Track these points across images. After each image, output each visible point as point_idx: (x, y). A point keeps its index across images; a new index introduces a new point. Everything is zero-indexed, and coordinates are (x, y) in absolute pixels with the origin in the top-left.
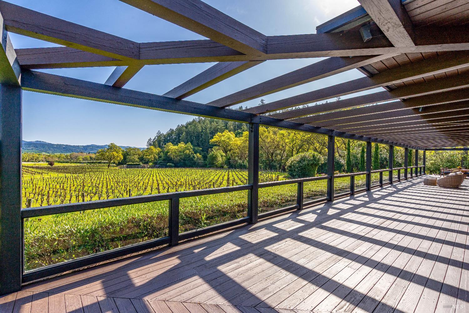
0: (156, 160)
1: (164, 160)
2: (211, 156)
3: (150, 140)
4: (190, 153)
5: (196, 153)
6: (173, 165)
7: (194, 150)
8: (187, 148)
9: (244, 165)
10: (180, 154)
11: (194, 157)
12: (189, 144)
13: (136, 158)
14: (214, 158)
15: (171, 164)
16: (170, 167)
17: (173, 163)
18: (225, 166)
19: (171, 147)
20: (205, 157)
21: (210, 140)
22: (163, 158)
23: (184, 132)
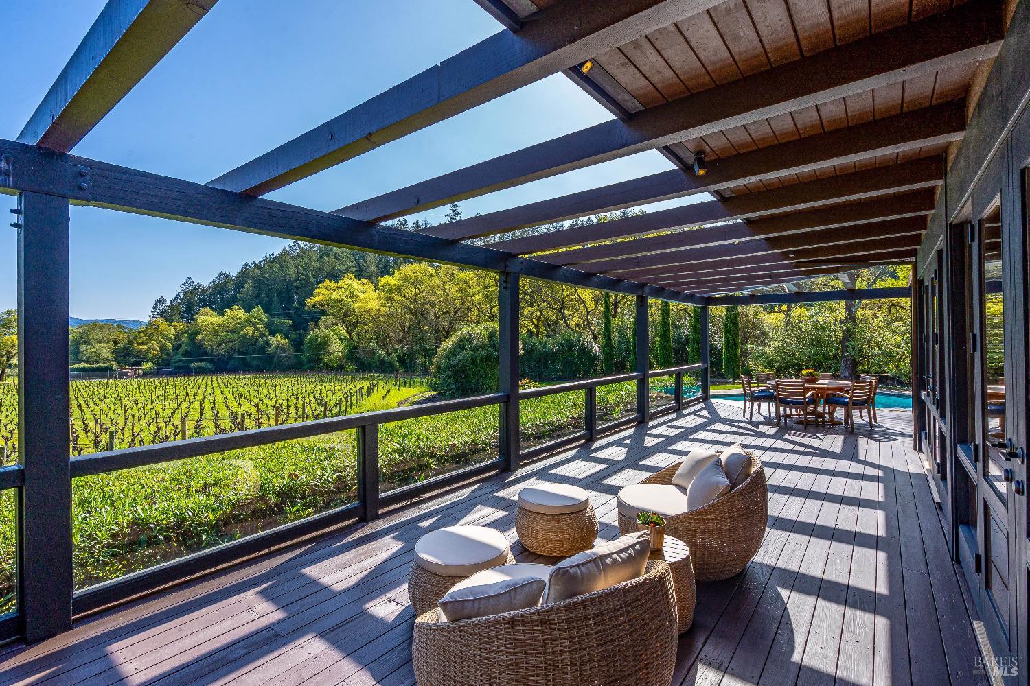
0: (168, 354)
1: (186, 354)
2: (311, 342)
3: (161, 301)
4: (257, 333)
5: (273, 334)
6: (209, 366)
7: (268, 326)
8: (249, 323)
9: (390, 362)
10: (230, 336)
11: (268, 344)
12: (258, 311)
13: (106, 350)
14: (322, 346)
15: (202, 364)
16: (199, 372)
17: (211, 361)
18: (350, 367)
19: (208, 319)
20: (298, 344)
21: (308, 300)
22: (184, 348)
23: (249, 281)
